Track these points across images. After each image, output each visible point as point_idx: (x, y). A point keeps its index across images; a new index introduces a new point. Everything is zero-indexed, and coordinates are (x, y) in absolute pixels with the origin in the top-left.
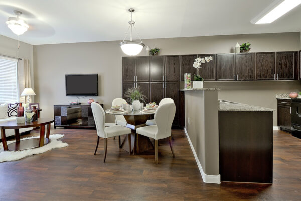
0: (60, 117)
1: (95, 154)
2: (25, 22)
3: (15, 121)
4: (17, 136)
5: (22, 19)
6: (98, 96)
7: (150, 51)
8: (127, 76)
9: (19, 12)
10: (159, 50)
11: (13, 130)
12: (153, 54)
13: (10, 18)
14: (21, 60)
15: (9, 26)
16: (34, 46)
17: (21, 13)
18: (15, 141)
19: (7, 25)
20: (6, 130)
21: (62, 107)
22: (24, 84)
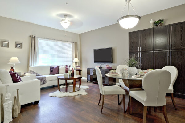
0: (90, 76)
1: (99, 105)
2: (69, 21)
3: (63, 75)
4: (66, 84)
5: (67, 19)
6: (112, 63)
7: (154, 24)
8: (133, 47)
9: (66, 16)
10: (163, 20)
11: (65, 80)
12: (157, 26)
13: (62, 20)
14: (73, 43)
15: (62, 24)
16: (80, 34)
17: (67, 16)
18: (65, 86)
19: (61, 24)
20: (59, 80)
21: (91, 69)
22: (74, 56)
